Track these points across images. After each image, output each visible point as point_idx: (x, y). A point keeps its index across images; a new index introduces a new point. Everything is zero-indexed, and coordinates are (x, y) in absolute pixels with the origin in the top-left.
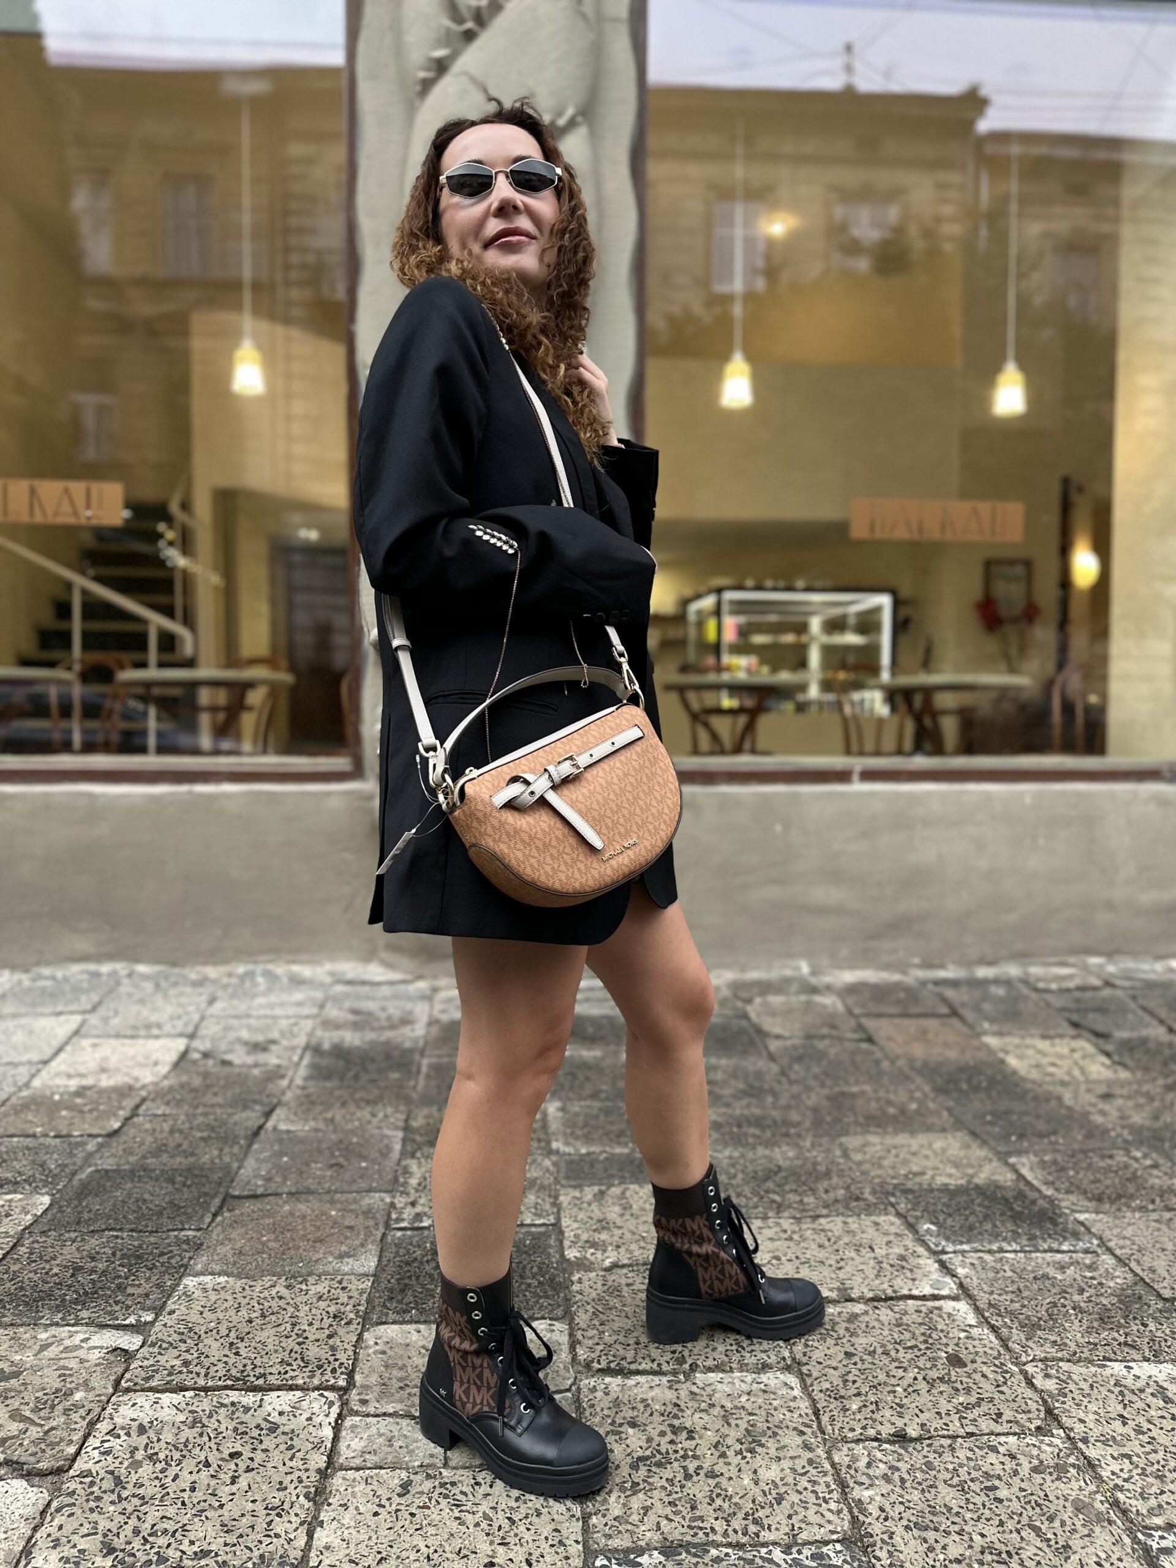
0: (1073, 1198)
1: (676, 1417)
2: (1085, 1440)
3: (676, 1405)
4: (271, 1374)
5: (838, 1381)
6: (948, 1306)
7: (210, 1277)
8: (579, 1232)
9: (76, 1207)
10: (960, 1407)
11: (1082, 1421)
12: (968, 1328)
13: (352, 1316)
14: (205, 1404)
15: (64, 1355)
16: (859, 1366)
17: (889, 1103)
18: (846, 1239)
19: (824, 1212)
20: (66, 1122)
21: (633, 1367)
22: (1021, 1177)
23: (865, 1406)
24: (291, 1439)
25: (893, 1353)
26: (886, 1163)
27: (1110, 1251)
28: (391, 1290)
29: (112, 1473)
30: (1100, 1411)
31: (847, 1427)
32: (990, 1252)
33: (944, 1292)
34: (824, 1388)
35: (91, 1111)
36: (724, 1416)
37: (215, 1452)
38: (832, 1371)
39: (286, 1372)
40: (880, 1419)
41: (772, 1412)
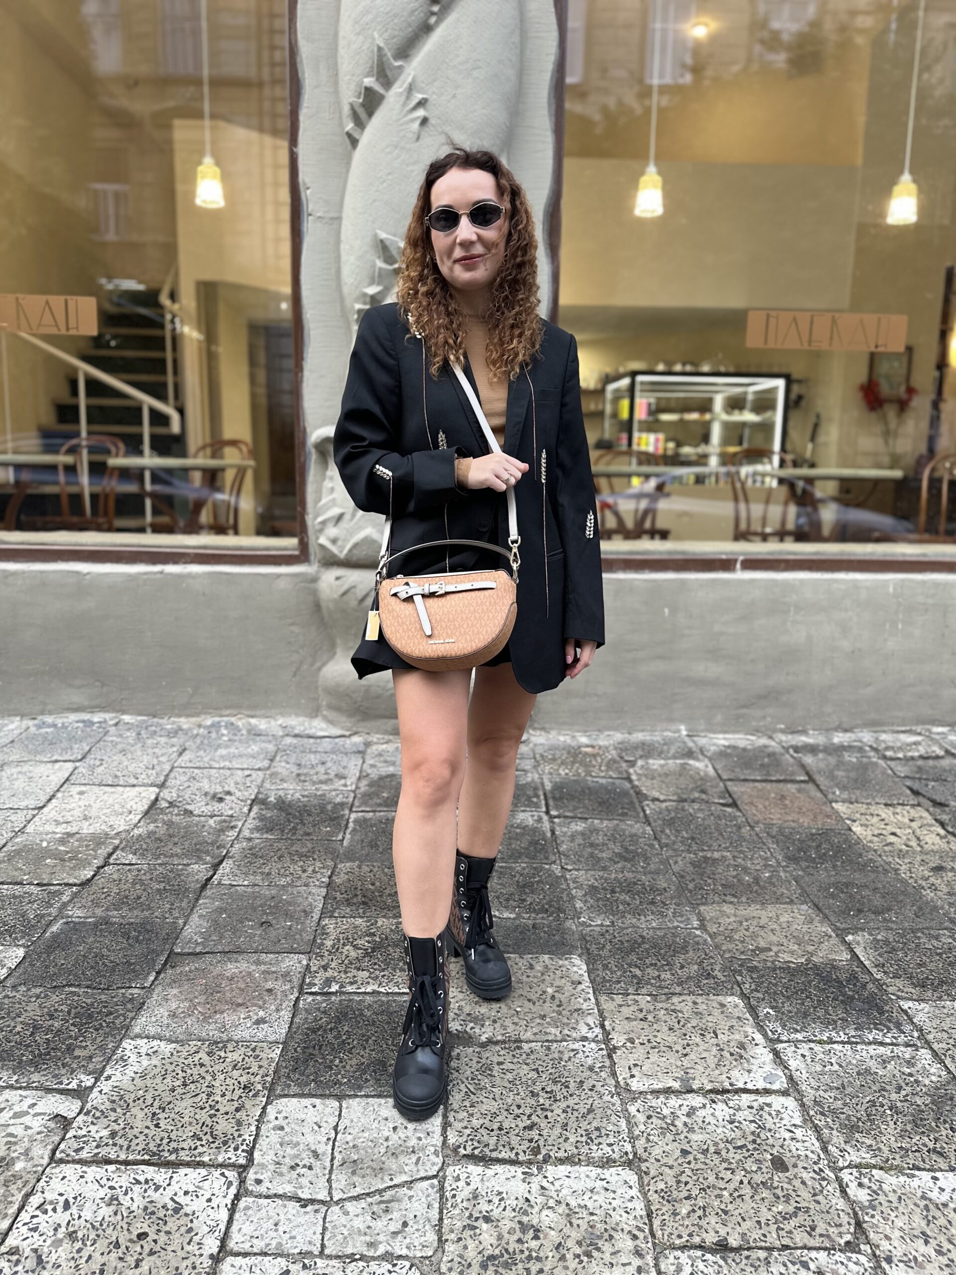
0: (899, 983)
1: (526, 1213)
2: (889, 1260)
3: (527, 1200)
4: (183, 1149)
5: (672, 1182)
6: (777, 1102)
7: (146, 1040)
8: (463, 1003)
9: (45, 961)
10: (779, 1217)
11: (887, 1238)
12: (793, 1129)
13: (259, 1087)
14: (123, 1180)
15: (12, 1121)
16: (692, 1166)
17: (745, 870)
18: (694, 1022)
19: (678, 989)
20: (48, 871)
21: (494, 1155)
22: (855, 956)
23: (694, 1211)
24: (192, 1221)
25: (723, 1153)
26: (736, 937)
27: (928, 1045)
28: (296, 1060)
29: (35, 1251)
30: (905, 1227)
31: (676, 1233)
32: (820, 1042)
33: (776, 1087)
34: (659, 1189)
35: (71, 859)
36: (568, 1215)
37: (125, 1232)
38: (667, 1170)
39: (195, 1148)
40: (706, 1226)
41: (611, 1212)
